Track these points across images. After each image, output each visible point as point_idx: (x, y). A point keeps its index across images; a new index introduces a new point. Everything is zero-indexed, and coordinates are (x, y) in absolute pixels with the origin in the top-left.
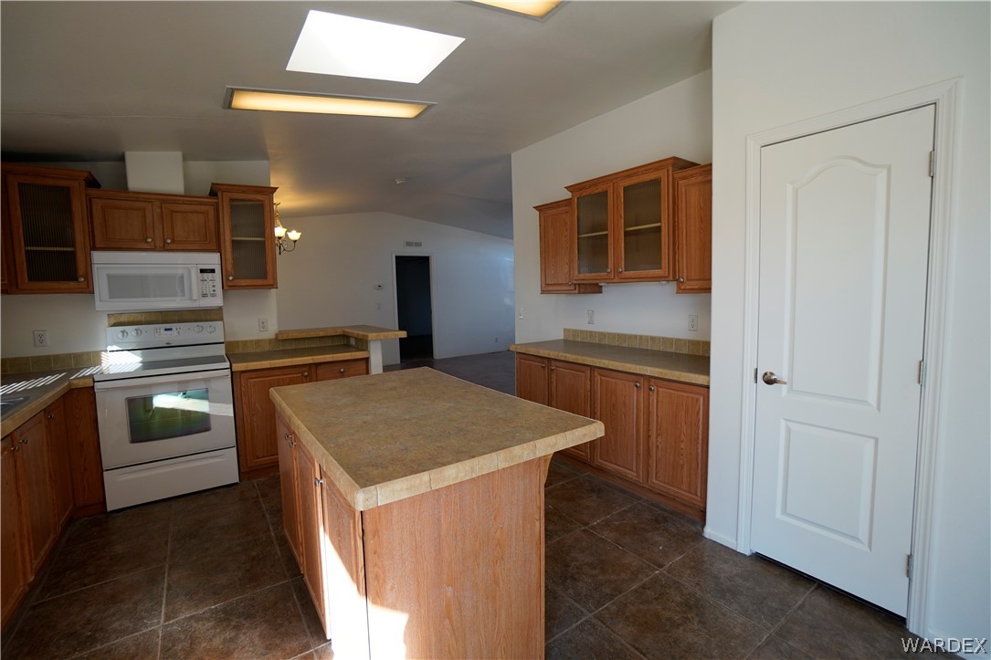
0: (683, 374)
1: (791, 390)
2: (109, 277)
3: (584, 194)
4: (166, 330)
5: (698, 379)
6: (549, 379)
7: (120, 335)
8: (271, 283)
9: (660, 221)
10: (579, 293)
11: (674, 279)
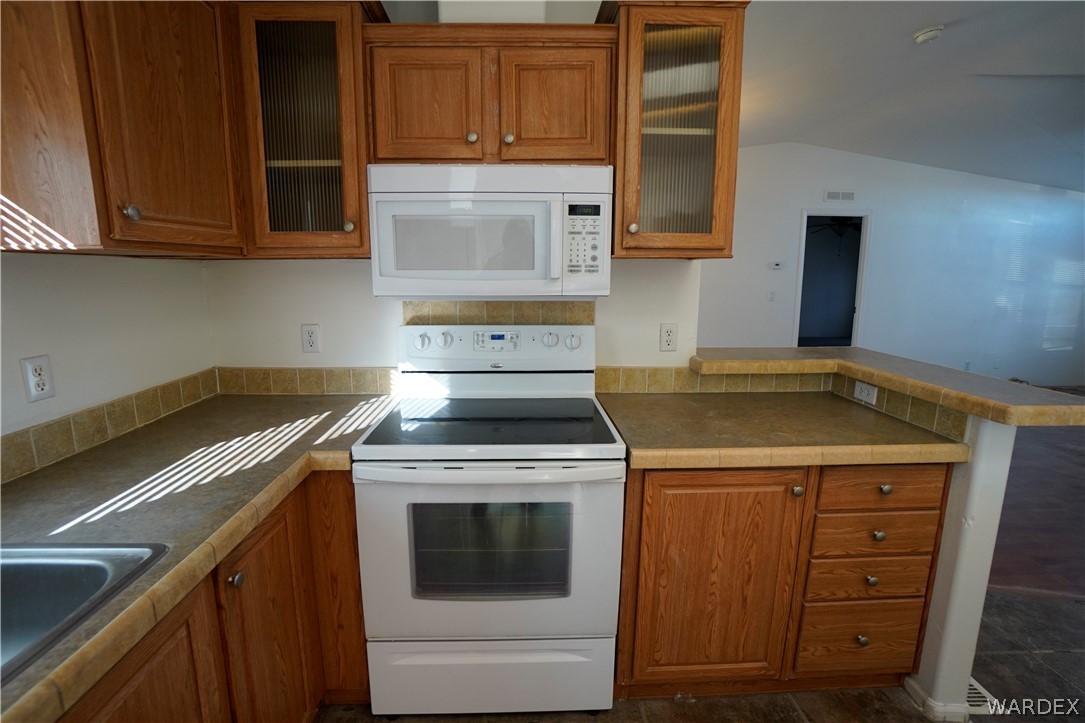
2: (397, 221)
4: (494, 337)
7: (418, 342)
8: (720, 243)
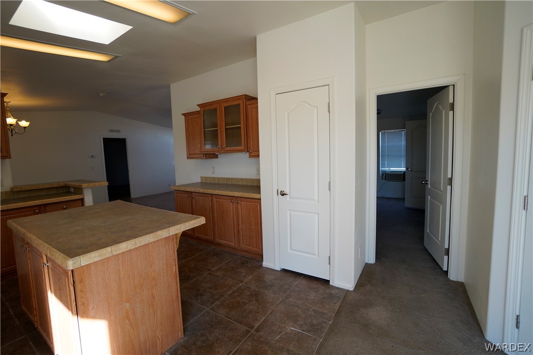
0: (251, 194)
1: (290, 197)
3: (206, 109)
6: (192, 202)
8: (6, 155)
9: (240, 124)
10: (206, 158)
11: (248, 151)
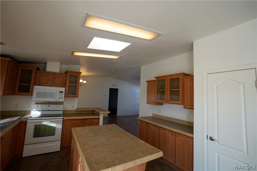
0: (186, 133)
1: (218, 143)
3: (159, 79)
4: (48, 106)
5: (190, 135)
6: (148, 128)
7: (37, 107)
8: (77, 96)
9: (179, 89)
10: (157, 105)
11: (183, 104)
